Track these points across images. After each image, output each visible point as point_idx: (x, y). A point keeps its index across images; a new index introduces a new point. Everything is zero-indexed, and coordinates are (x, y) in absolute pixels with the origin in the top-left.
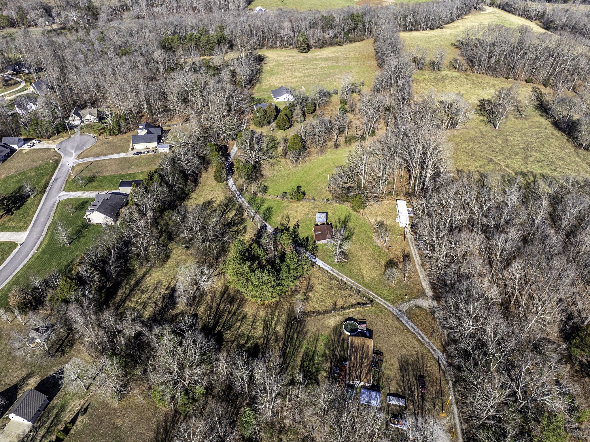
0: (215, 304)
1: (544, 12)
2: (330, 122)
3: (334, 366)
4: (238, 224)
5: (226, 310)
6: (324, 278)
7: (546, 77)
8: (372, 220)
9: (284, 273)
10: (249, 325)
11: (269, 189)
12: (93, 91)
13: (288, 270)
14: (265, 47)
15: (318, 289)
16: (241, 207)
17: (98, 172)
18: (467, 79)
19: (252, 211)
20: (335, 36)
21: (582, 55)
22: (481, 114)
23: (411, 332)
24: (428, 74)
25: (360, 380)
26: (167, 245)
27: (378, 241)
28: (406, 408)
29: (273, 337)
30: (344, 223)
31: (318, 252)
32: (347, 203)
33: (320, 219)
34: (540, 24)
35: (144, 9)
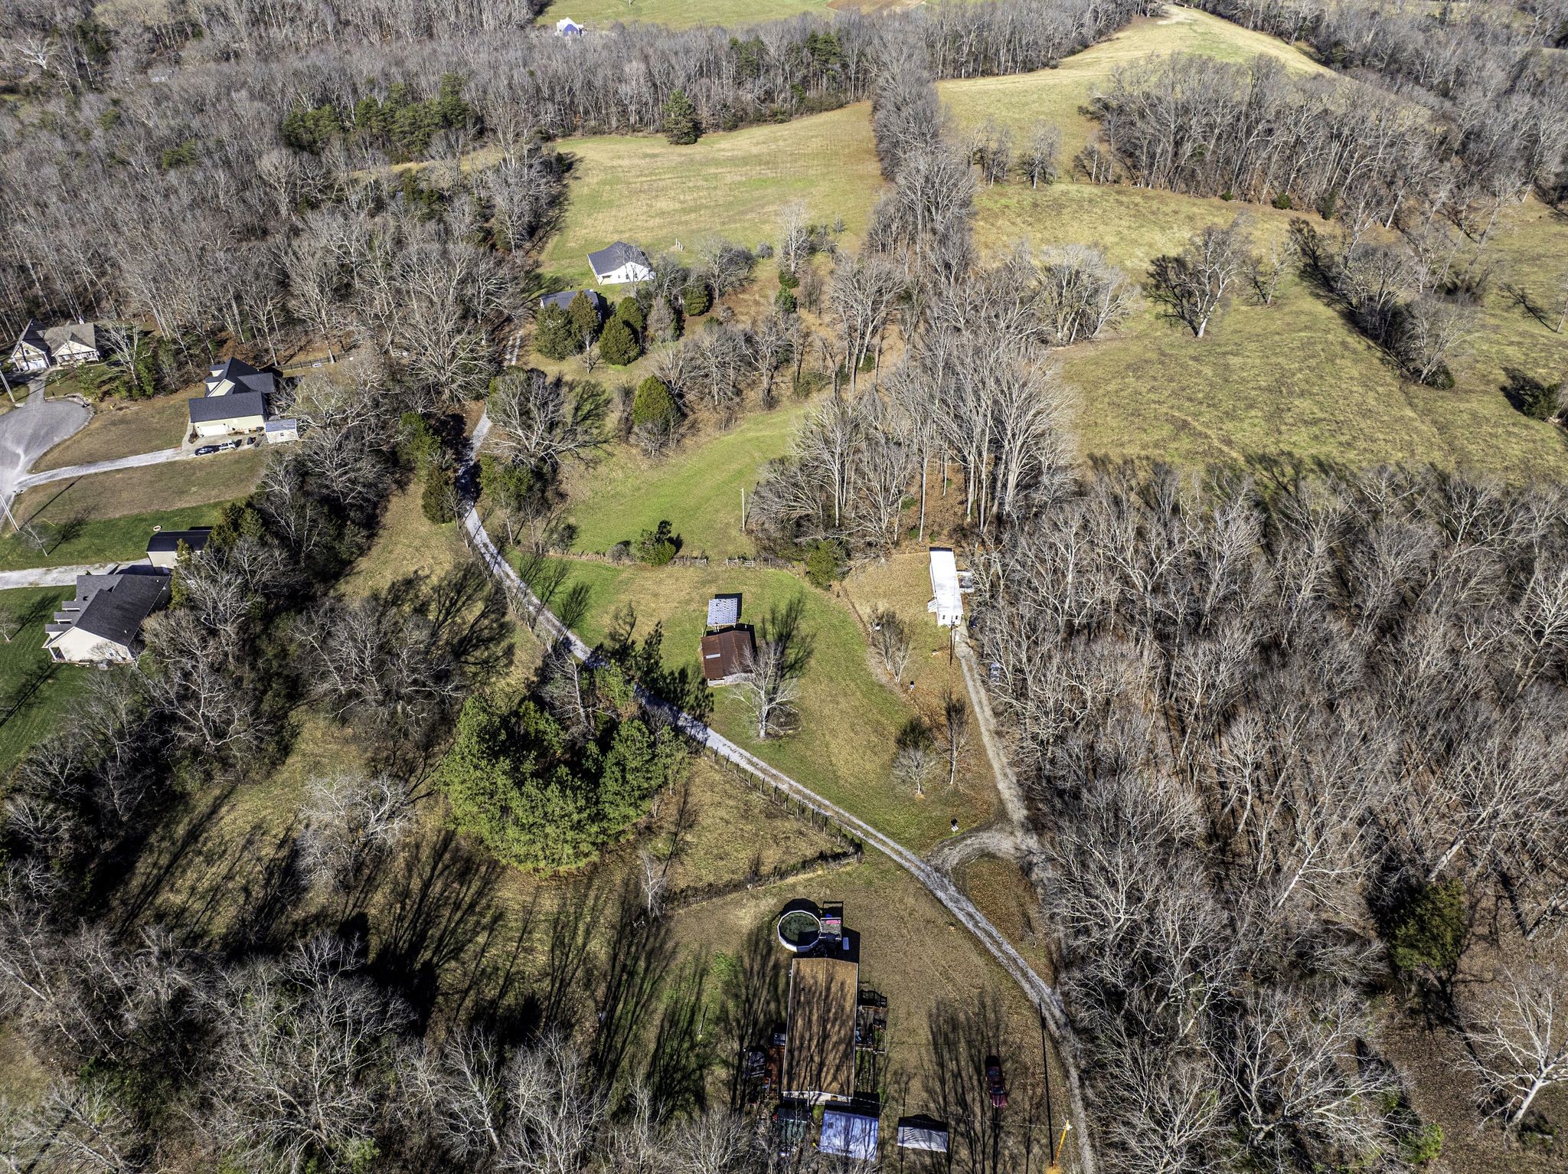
0: (416, 884)
1: (1318, 19)
2: (749, 340)
3: (751, 1049)
4: (491, 639)
5: (448, 898)
6: (728, 786)
7: (1326, 190)
8: (865, 611)
9: (610, 784)
10: (511, 939)
11: (582, 535)
12: (87, 272)
13: (618, 775)
14: (578, 133)
15: (709, 821)
16: (499, 589)
17: (88, 510)
18: (1121, 203)
19: (530, 603)
20: (769, 96)
21: (1414, 130)
22: (1158, 298)
23: (966, 930)
24: (1016, 194)
25: (817, 1083)
26: (285, 716)
27: (879, 669)
28: (949, 1157)
29: (579, 973)
30: (785, 624)
31: (712, 710)
32: (795, 563)
33: (721, 614)
34: (1308, 49)
35: (244, 33)
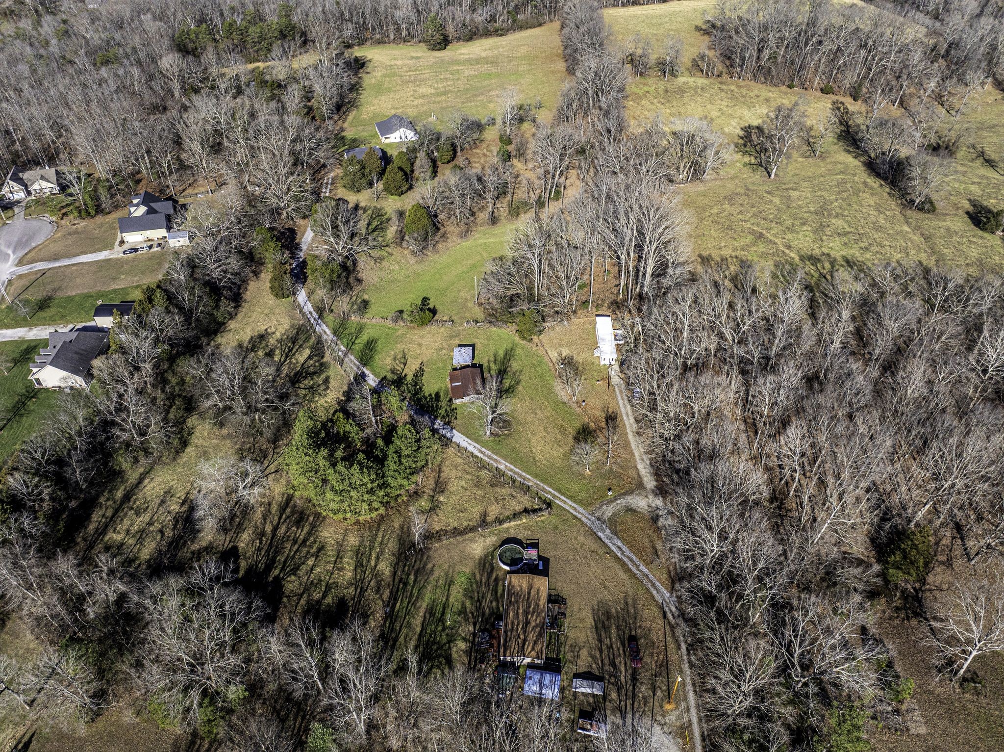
0: (269, 528)
2: (480, 179)
3: (480, 630)
4: (315, 373)
5: (289, 536)
6: (466, 466)
7: (856, 82)
8: (554, 355)
9: (391, 464)
10: (329, 562)
11: (373, 306)
12: (50, 135)
13: (396, 459)
14: (369, 43)
15: (454, 488)
16: (319, 341)
17: (55, 290)
18: (722, 90)
19: (339, 350)
20: (493, 18)
21: (915, 42)
22: (745, 153)
23: (617, 557)
24: (654, 84)
25: (522, 652)
26: (184, 422)
27: (562, 392)
28: (604, 697)
29: (373, 583)
30: (503, 363)
31: (456, 418)
32: (509, 324)
33: (462, 357)
